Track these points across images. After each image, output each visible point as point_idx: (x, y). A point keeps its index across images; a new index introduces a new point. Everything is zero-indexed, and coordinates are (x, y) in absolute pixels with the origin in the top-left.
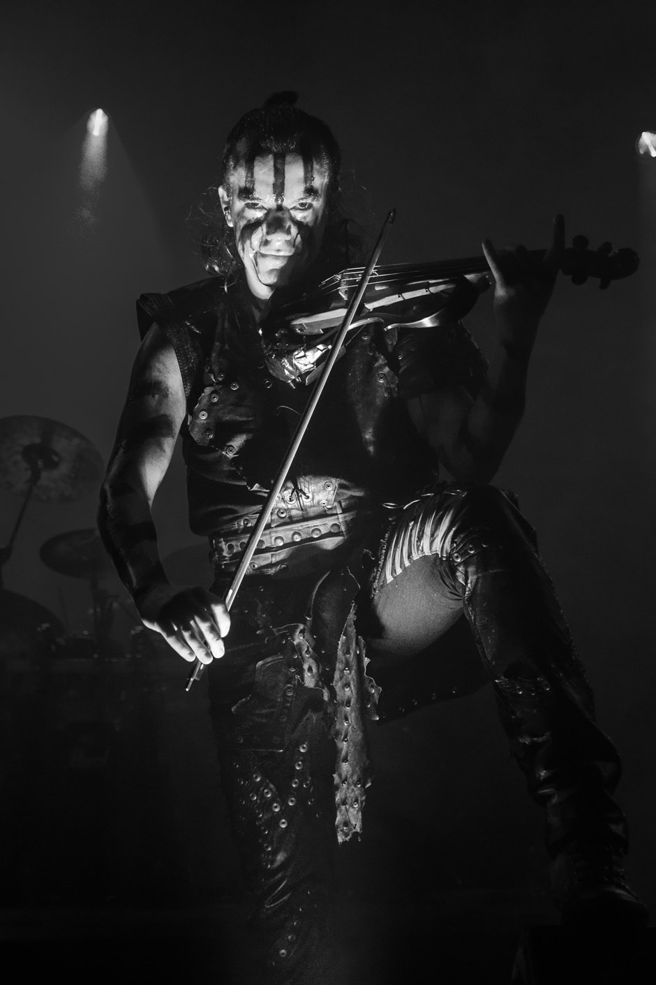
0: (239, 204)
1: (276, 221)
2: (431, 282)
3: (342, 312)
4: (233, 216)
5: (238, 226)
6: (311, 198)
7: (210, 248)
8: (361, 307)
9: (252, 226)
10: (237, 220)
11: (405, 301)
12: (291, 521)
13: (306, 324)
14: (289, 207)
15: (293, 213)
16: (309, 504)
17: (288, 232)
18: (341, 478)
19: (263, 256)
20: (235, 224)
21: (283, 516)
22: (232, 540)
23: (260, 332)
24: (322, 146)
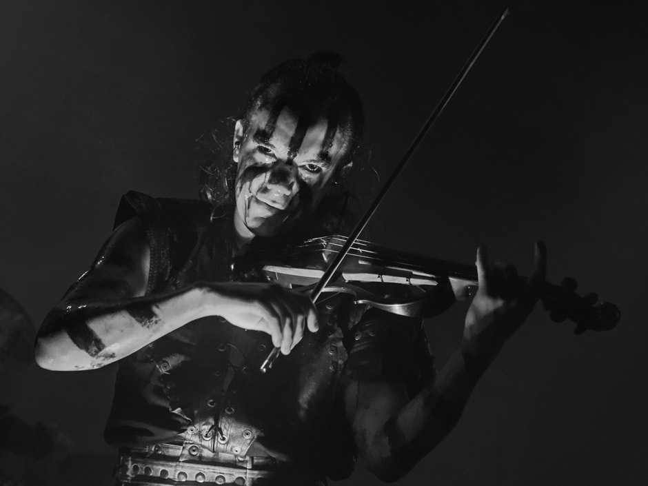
0: (252, 144)
1: (281, 173)
2: (414, 273)
3: (318, 274)
4: (242, 152)
5: (244, 164)
6: (322, 163)
7: (209, 176)
8: (338, 275)
9: (257, 170)
10: (245, 158)
11: (382, 284)
12: (200, 460)
13: (279, 274)
14: (299, 164)
15: (301, 171)
16: (222, 447)
17: (290, 188)
18: (262, 431)
19: (258, 201)
20: (242, 161)
21: (194, 453)
22: (140, 462)
23: (232, 267)
24: (350, 118)
